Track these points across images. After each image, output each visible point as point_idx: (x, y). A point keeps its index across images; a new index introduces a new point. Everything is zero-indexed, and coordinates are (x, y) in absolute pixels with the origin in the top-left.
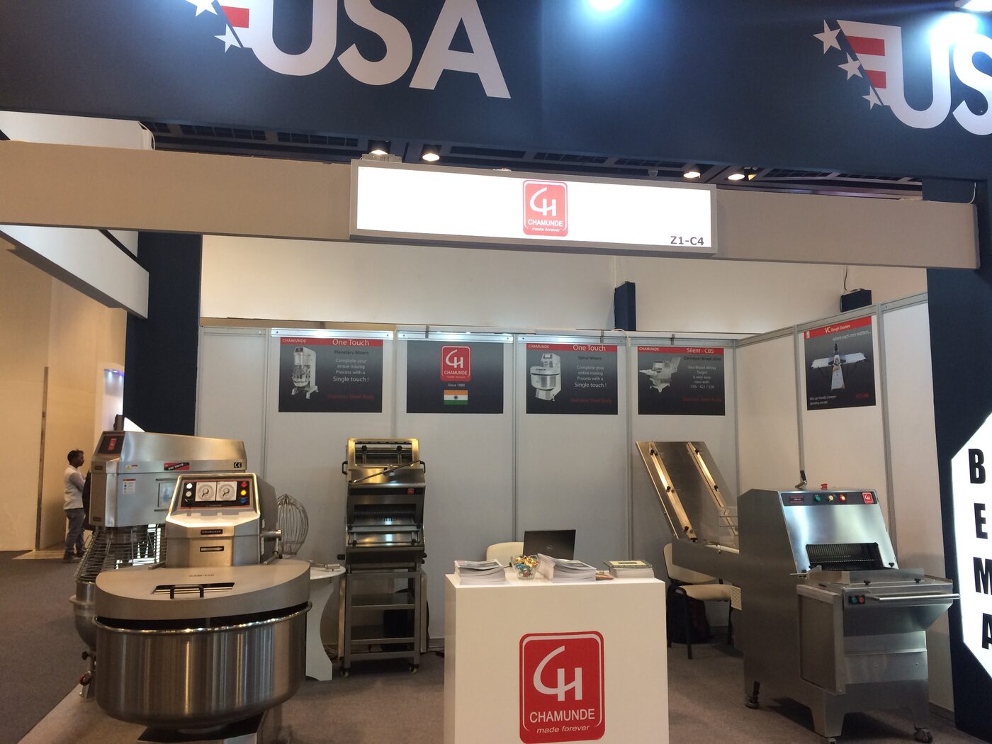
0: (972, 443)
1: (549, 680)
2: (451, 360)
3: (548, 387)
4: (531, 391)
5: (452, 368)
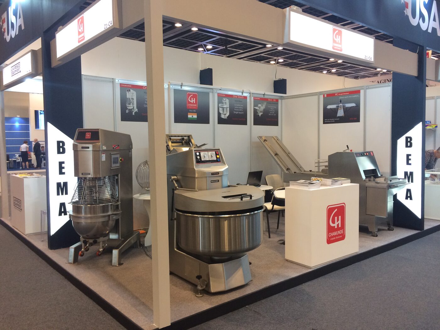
0: (408, 134)
1: (333, 222)
2: (191, 100)
3: (225, 113)
4: (219, 114)
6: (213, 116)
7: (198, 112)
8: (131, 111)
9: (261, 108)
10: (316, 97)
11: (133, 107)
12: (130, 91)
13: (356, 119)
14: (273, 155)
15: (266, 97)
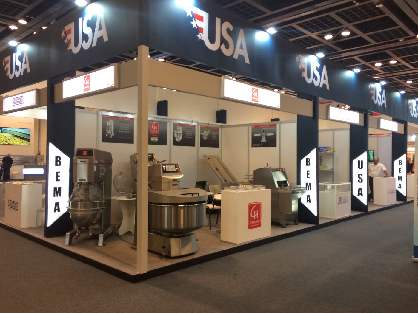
0: (307, 157)
1: (253, 214)
2: (153, 127)
3: (179, 137)
4: (174, 138)
5: (153, 130)
6: (170, 139)
7: (158, 136)
8: (109, 135)
9: (206, 134)
10: (246, 128)
11: (111, 132)
12: (109, 120)
13: (274, 144)
14: (215, 170)
15: (210, 126)
